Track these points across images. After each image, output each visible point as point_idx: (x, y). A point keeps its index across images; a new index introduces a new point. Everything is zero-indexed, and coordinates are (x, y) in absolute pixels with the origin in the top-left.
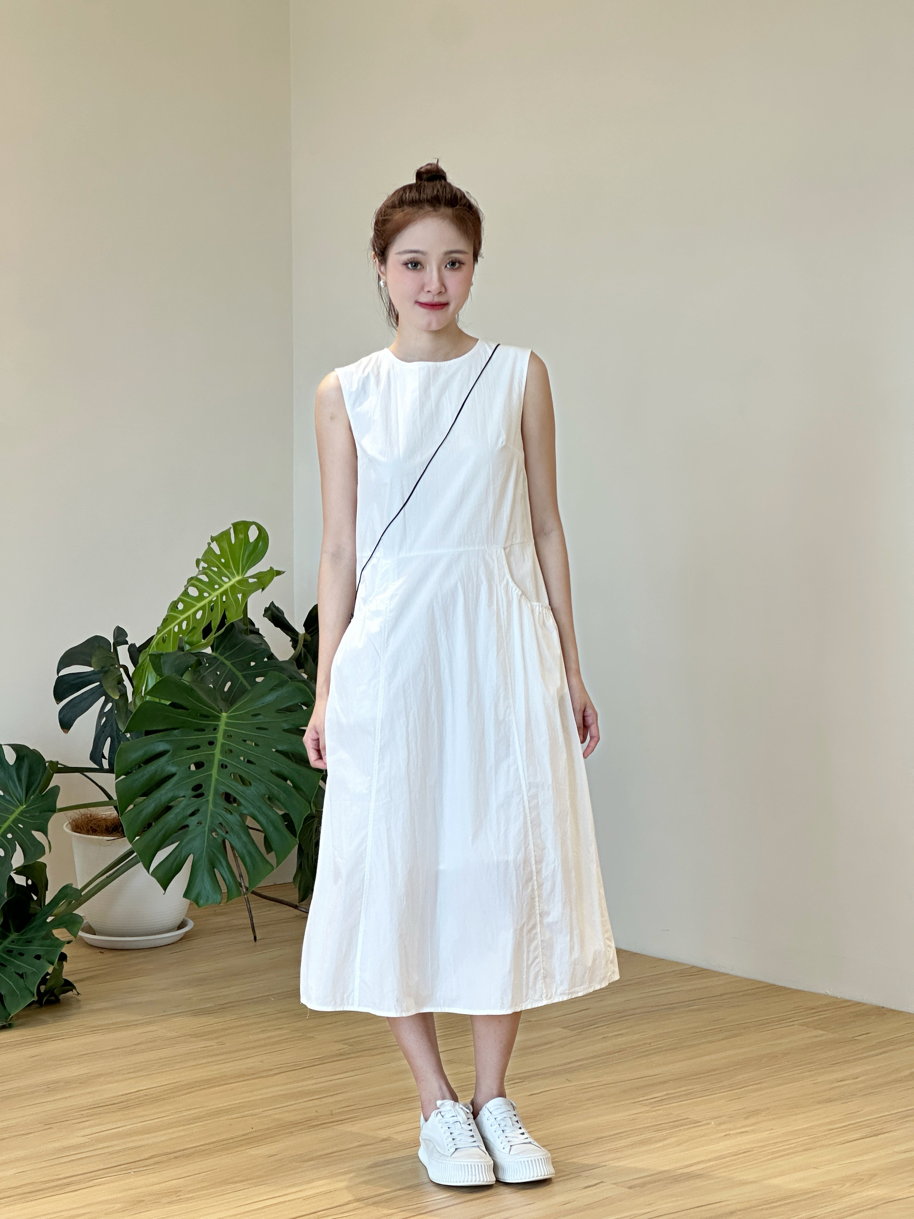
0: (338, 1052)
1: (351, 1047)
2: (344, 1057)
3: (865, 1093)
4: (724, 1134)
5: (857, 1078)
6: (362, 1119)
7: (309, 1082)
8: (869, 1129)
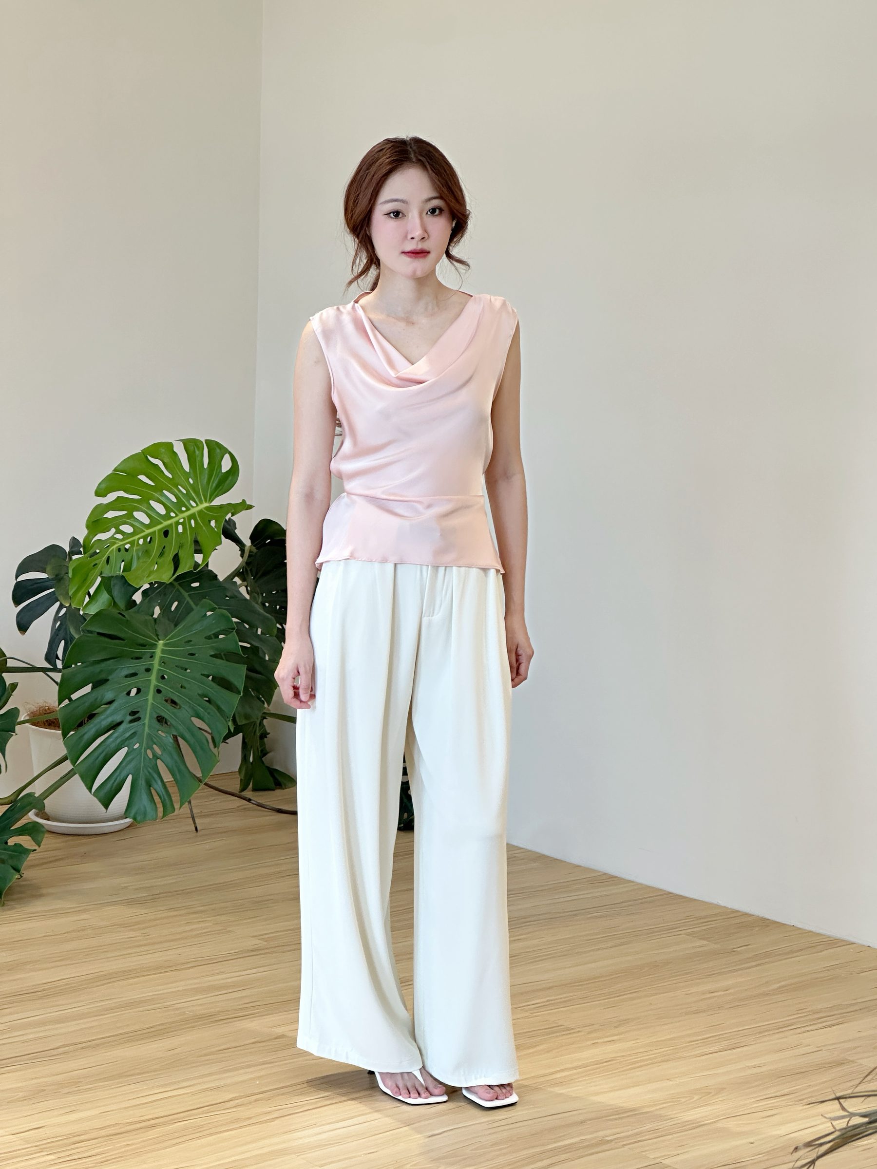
0: (251, 948)
1: (266, 943)
2: (259, 952)
3: (732, 1006)
4: (592, 1042)
5: (727, 990)
6: (262, 1016)
7: (219, 977)
8: (728, 1041)
